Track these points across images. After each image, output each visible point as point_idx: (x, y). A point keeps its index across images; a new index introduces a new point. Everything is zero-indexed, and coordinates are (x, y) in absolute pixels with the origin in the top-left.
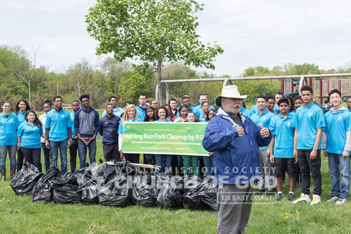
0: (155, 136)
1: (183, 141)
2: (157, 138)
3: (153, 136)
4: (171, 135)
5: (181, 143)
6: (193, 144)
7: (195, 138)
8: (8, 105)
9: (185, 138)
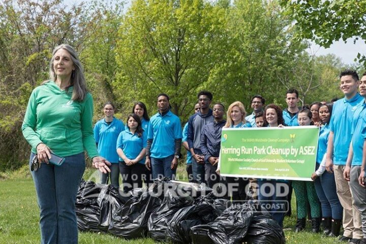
0: (255, 151)
1: (283, 157)
2: (256, 152)
3: (251, 149)
4: (271, 147)
5: (282, 161)
6: (294, 161)
7: (299, 151)
8: (109, 108)
9: (286, 152)
